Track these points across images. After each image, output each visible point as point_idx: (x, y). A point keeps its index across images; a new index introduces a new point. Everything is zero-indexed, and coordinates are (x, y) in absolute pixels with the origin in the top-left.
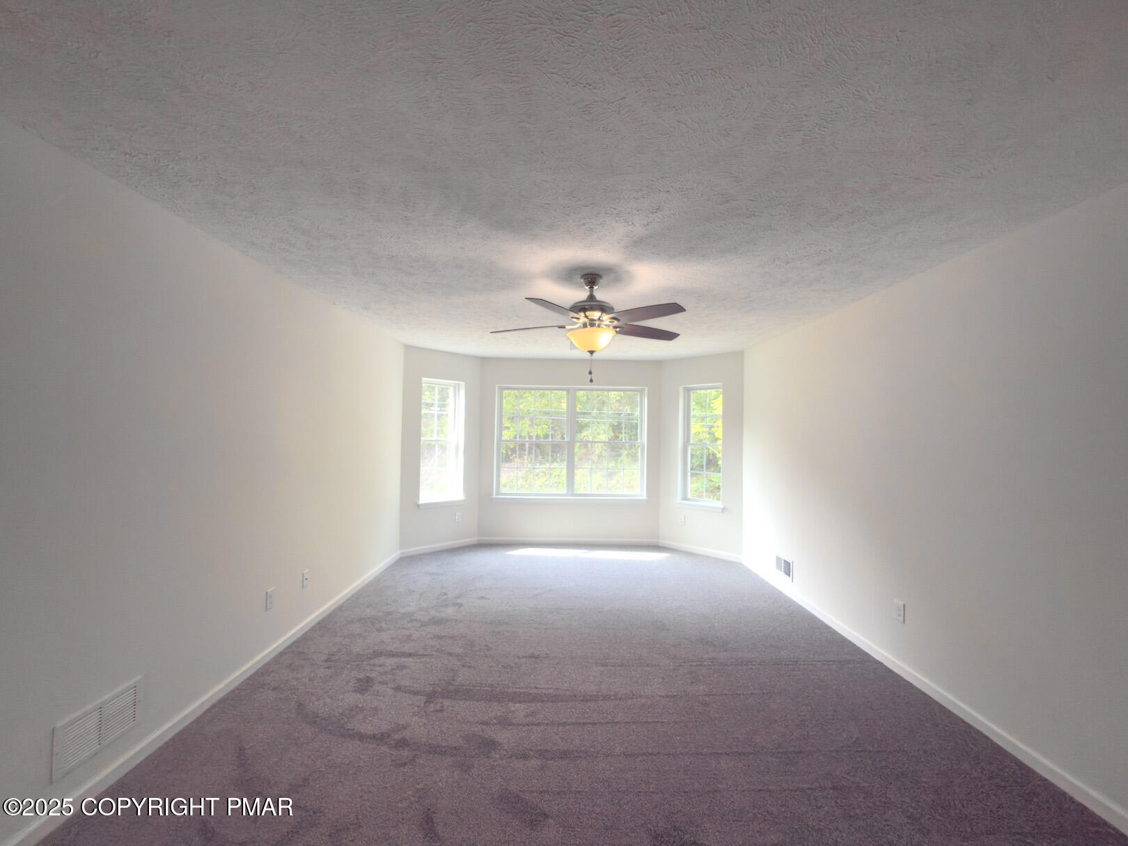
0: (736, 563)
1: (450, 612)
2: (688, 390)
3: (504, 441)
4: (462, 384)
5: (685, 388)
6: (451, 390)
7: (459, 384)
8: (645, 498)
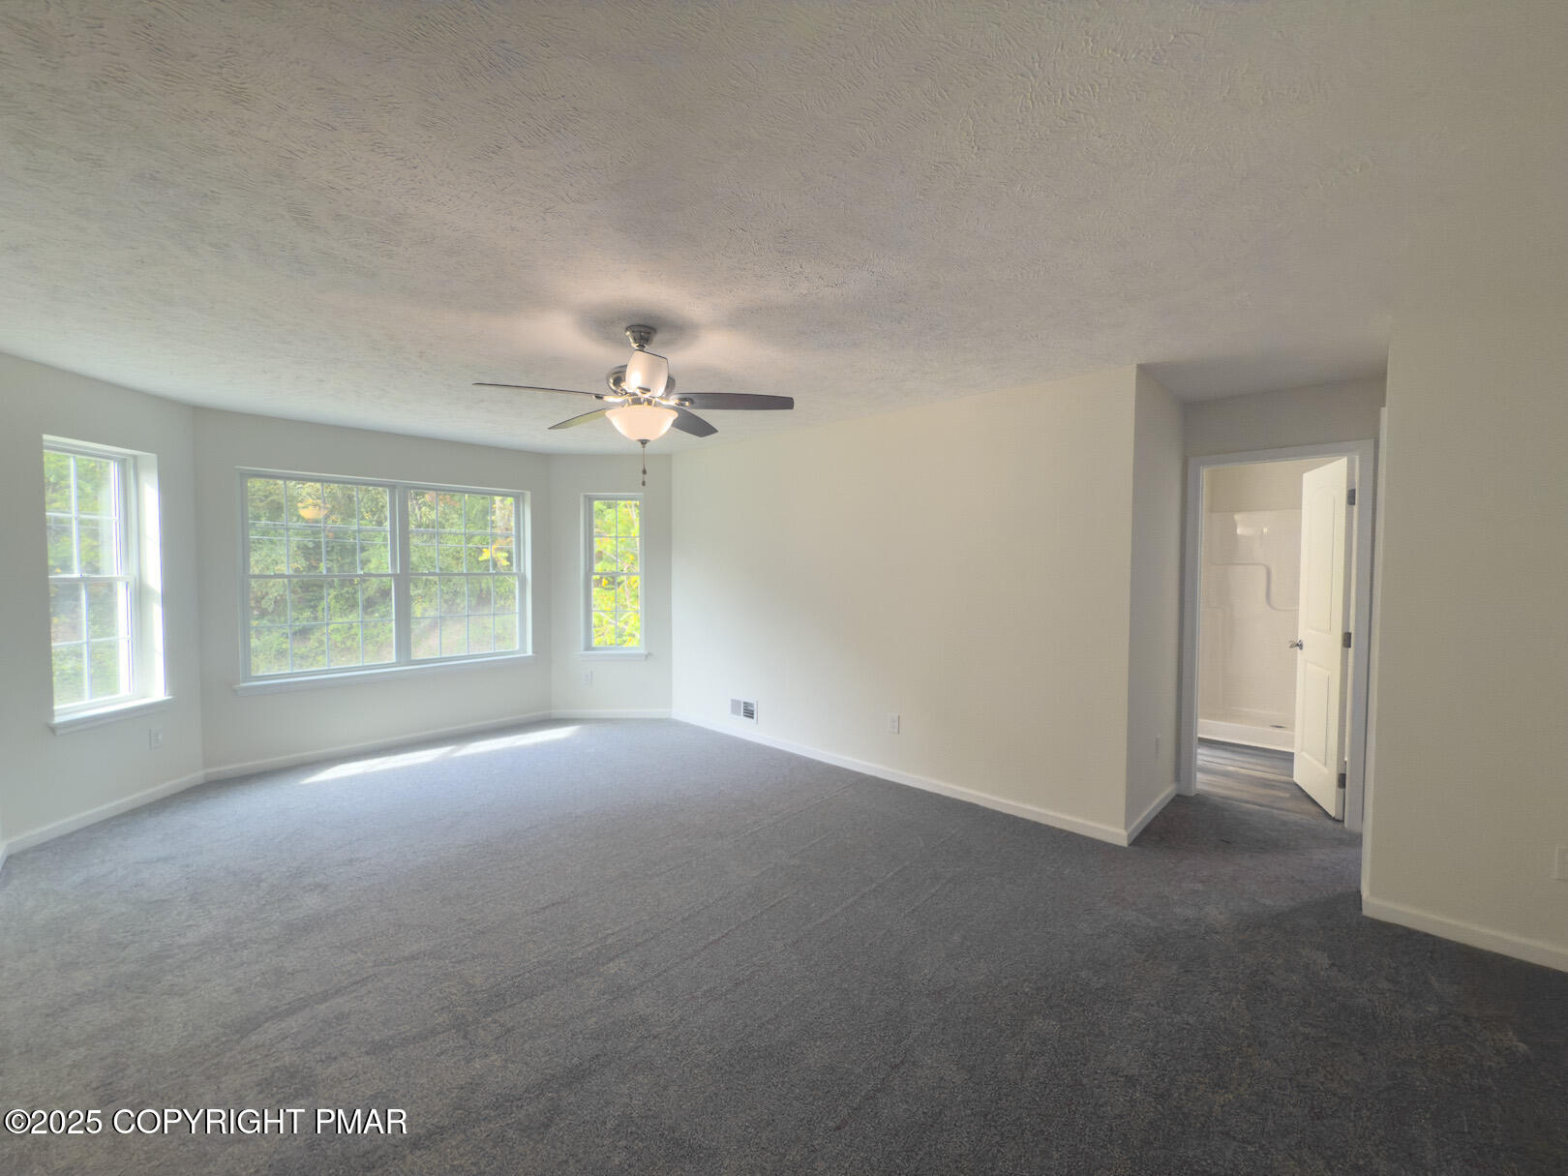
0: (667, 719)
1: (312, 902)
2: (590, 500)
3: (255, 576)
4: (150, 458)
5: (585, 496)
6: (113, 470)
7: (135, 457)
8: (530, 652)
